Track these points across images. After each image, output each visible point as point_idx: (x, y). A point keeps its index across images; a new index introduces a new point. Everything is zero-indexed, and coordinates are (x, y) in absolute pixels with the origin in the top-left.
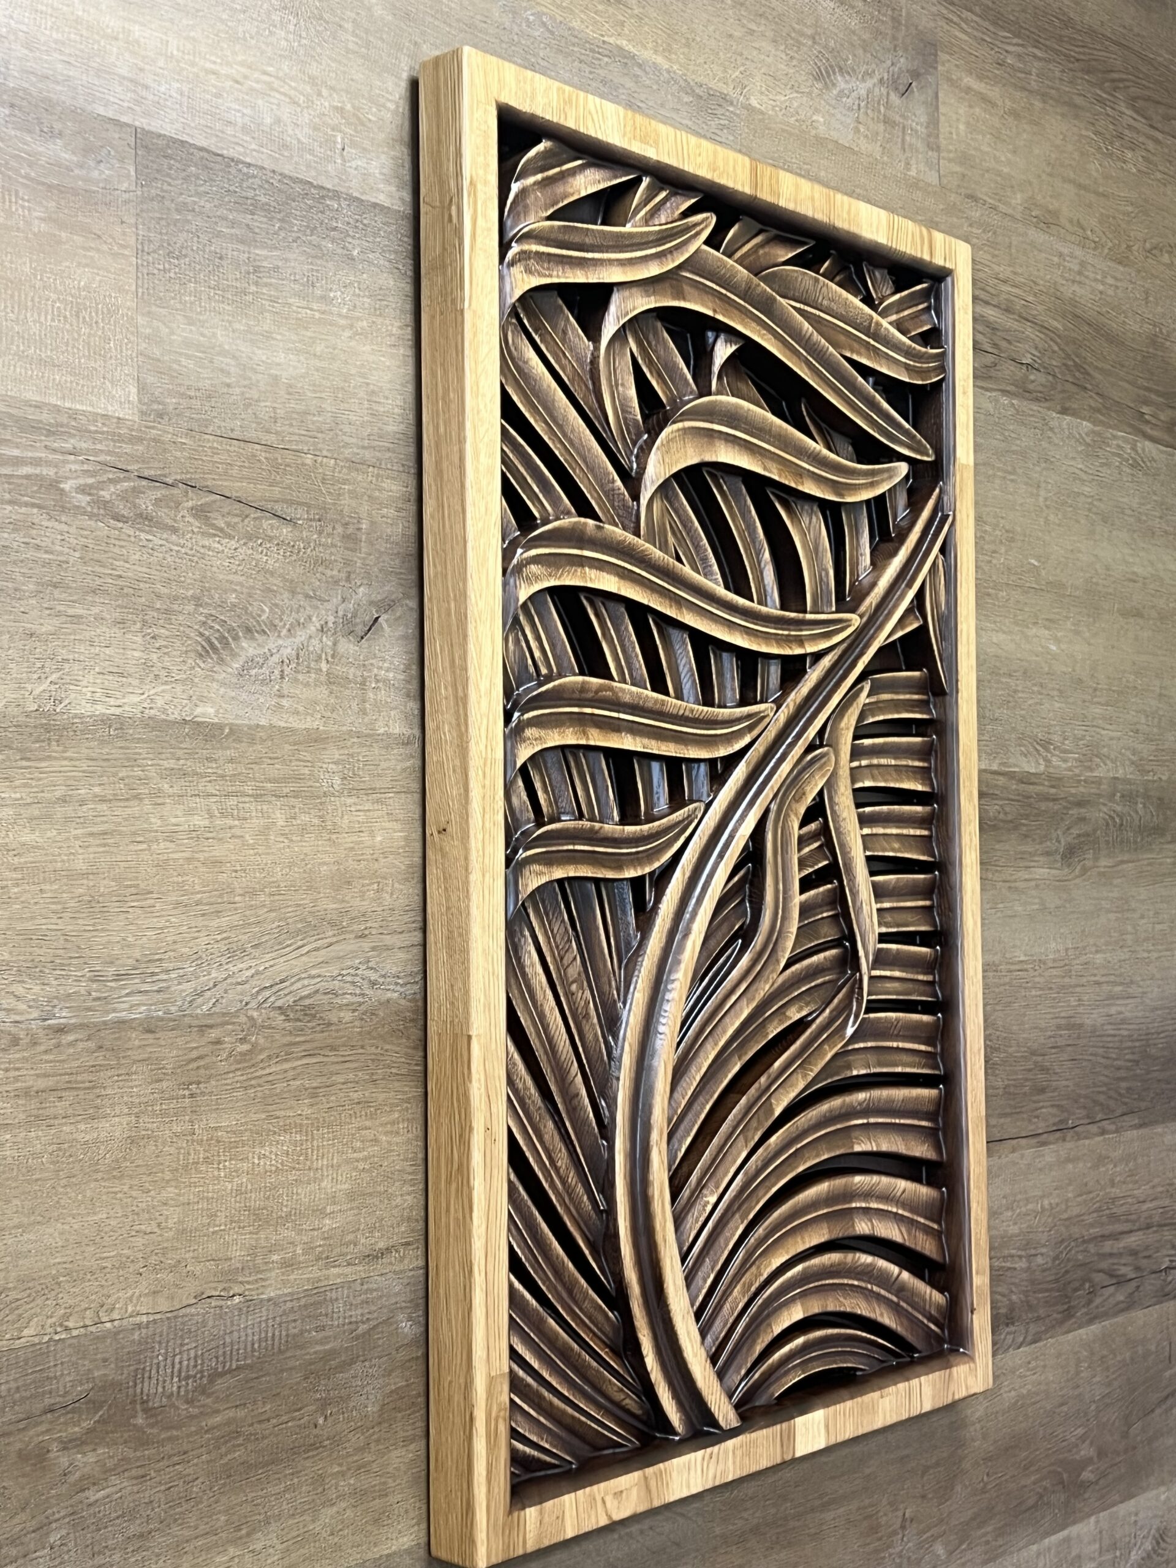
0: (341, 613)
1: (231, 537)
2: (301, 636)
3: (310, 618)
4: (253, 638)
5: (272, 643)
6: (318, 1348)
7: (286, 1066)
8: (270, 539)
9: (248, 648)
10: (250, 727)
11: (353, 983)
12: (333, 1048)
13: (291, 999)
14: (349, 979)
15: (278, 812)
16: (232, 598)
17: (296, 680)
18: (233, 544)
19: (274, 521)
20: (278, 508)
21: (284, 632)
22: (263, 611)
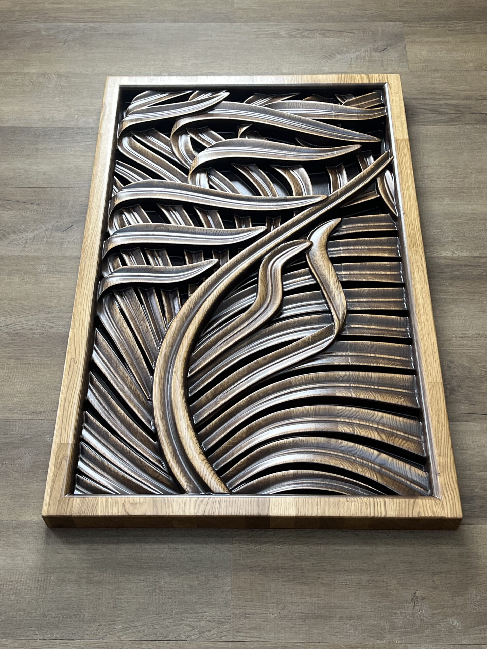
0: (55, 226)
1: (12, 210)
2: (36, 232)
3: (41, 227)
4: (16, 234)
5: (24, 235)
8: (29, 209)
9: (13, 236)
10: (9, 256)
15: (17, 278)
16: (10, 224)
17: (32, 243)
18: (13, 212)
19: (32, 205)
20: (33, 202)
21: (30, 232)
22: (21, 227)
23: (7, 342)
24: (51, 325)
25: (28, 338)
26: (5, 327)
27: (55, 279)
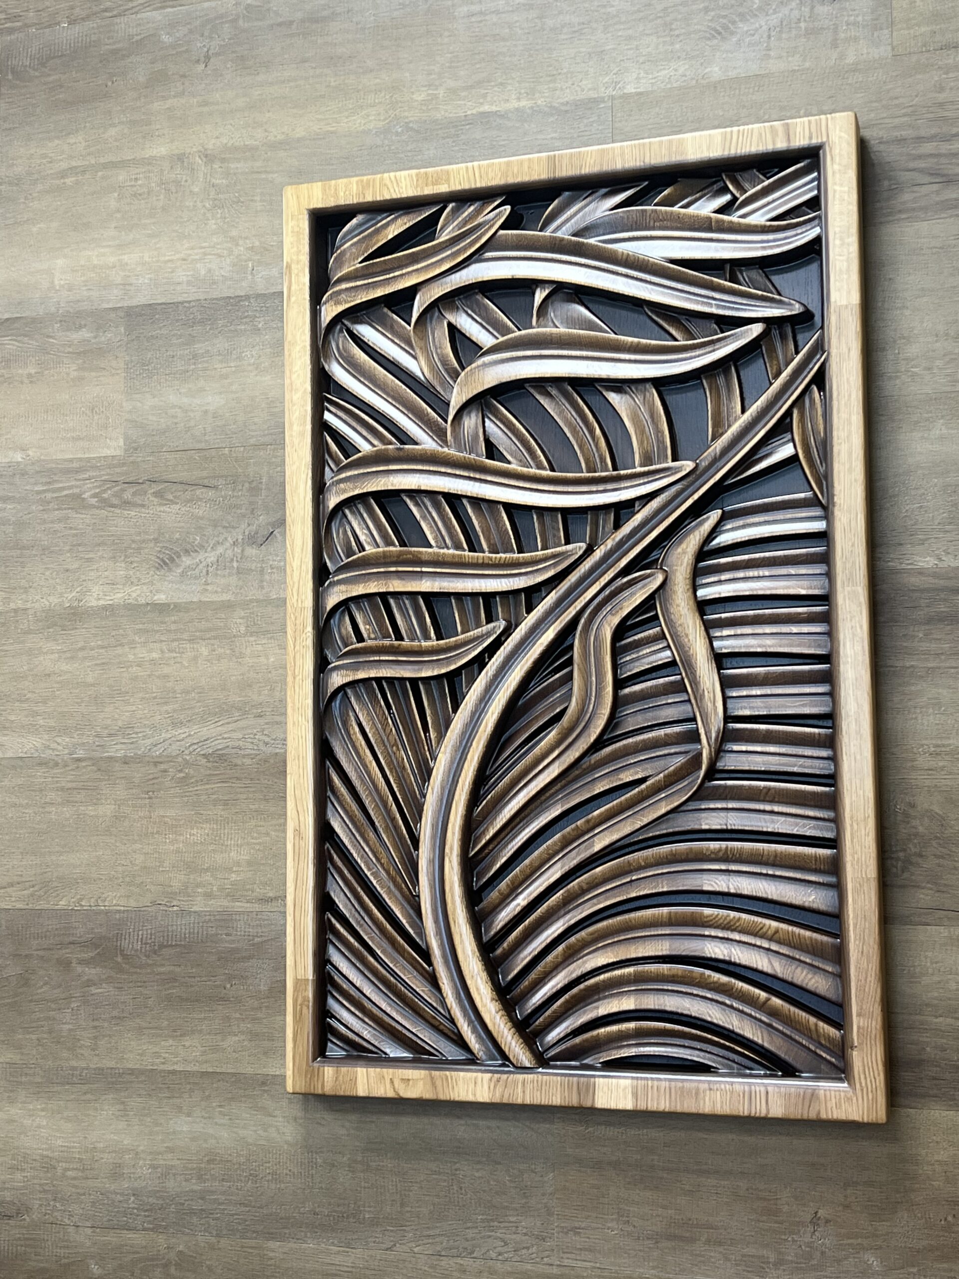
0: (247, 533)
1: (177, 503)
2: (220, 550)
3: (226, 539)
4: (190, 555)
5: (201, 556)
6: (227, 945)
7: (207, 786)
8: (201, 500)
9: (186, 561)
10: (186, 603)
11: (252, 743)
12: (238, 779)
13: (210, 751)
14: (249, 740)
15: (203, 649)
16: (177, 536)
17: (217, 575)
18: (178, 506)
19: (205, 490)
20: (206, 482)
21: (209, 549)
22: (196, 539)
23: (208, 772)
24: (267, 739)
25: (236, 765)
26: (200, 744)
27: (260, 648)
